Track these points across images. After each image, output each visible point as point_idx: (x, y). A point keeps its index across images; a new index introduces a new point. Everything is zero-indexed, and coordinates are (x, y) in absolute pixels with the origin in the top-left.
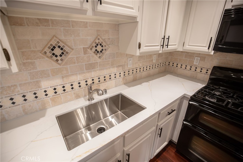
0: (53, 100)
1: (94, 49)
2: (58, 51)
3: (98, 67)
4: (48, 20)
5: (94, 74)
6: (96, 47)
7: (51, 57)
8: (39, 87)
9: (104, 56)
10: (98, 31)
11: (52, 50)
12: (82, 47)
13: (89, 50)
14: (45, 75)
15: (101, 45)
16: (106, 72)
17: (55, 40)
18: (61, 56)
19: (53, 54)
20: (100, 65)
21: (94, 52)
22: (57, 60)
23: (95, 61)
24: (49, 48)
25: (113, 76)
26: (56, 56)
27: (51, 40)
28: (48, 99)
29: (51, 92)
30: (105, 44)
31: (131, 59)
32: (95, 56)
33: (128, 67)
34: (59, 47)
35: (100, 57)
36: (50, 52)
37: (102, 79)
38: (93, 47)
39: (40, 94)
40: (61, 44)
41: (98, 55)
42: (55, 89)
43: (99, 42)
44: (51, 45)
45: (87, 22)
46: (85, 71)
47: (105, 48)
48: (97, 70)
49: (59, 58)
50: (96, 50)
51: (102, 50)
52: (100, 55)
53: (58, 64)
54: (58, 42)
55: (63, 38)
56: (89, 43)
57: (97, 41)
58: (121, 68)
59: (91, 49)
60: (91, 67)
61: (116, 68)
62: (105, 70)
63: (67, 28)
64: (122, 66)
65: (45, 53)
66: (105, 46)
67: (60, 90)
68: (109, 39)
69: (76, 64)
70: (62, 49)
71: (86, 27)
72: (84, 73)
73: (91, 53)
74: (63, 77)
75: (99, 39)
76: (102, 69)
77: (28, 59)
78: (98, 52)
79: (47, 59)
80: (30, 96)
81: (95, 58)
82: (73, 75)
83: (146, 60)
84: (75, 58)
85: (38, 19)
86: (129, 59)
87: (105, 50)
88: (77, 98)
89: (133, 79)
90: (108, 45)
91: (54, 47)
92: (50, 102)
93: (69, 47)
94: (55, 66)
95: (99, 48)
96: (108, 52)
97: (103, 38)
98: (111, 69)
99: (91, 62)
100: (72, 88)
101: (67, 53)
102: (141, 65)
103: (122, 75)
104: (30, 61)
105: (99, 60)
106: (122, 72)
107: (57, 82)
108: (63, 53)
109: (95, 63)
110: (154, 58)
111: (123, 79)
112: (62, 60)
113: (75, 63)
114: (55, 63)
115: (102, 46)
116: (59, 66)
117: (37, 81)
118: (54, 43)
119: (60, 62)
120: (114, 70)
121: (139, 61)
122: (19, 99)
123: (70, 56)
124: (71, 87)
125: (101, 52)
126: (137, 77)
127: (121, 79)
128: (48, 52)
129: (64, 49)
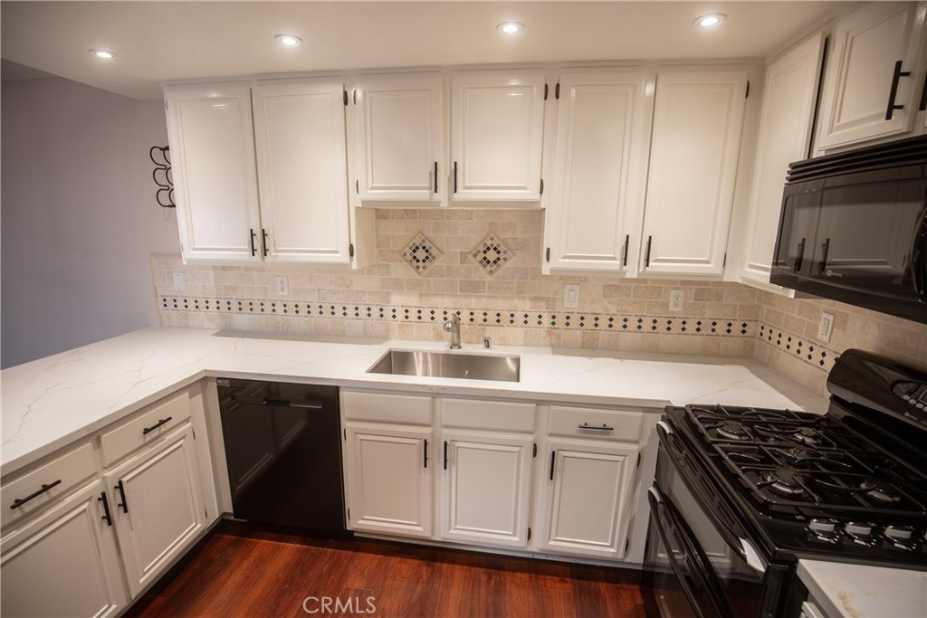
0: (401, 327)
1: (481, 256)
2: (421, 254)
3: (486, 290)
4: (416, 210)
5: (477, 303)
6: (485, 252)
7: (411, 261)
8: (388, 302)
9: (500, 271)
10: (491, 224)
11: (414, 251)
12: (459, 250)
13: (470, 257)
14: (397, 285)
15: (495, 249)
16: (503, 305)
17: (420, 238)
18: (424, 261)
19: (415, 257)
20: (489, 288)
21: (481, 262)
22: (418, 267)
23: (480, 277)
24: (411, 248)
25: (519, 318)
26: (418, 261)
27: (415, 237)
28: (394, 324)
29: (400, 314)
30: (505, 249)
31: (577, 288)
32: (481, 268)
33: (565, 306)
34: (424, 248)
35: (491, 272)
36: (411, 255)
37: (492, 317)
38: (479, 252)
39: (388, 313)
40: (427, 245)
41: (489, 268)
42: (407, 311)
43: (492, 245)
44: (414, 244)
45: (472, 212)
46: (459, 293)
47: (505, 256)
48: (483, 296)
49: (421, 264)
50: (485, 258)
51: (498, 259)
52: (493, 269)
53: (419, 273)
54: (424, 241)
55: (431, 235)
56: (472, 244)
57: (489, 243)
58: (543, 304)
59: (475, 256)
60: (471, 288)
61: (528, 302)
62: (500, 301)
63: (439, 221)
64: (549, 301)
65: (405, 254)
66: (505, 252)
67: (413, 315)
68: (515, 239)
69: (445, 278)
70: (427, 251)
71: (471, 219)
72: (456, 296)
73: (474, 263)
74: (421, 296)
75: (492, 239)
76: (493, 297)
77: (383, 260)
78: (488, 262)
79: (405, 263)
80: (375, 312)
81: (481, 273)
82: (436, 295)
83: (637, 299)
84: (445, 268)
85: (406, 210)
86: (568, 287)
87: (505, 259)
88: (437, 340)
89: (583, 343)
90: (511, 251)
91: (417, 248)
92: (397, 329)
93: (437, 248)
94: (415, 275)
95: (492, 255)
96: (508, 265)
97: (502, 237)
98: (516, 301)
99: (472, 279)
100: (432, 318)
101: (434, 258)
102: (613, 310)
103: (546, 320)
104: (385, 263)
105: (488, 278)
106: (546, 314)
107: (412, 301)
108: (427, 258)
109: (479, 282)
110: (672, 299)
111: (549, 333)
112: (424, 268)
113: (443, 276)
114: (413, 271)
115: (499, 252)
116: (418, 277)
117: (387, 293)
118: (417, 242)
119: (421, 270)
120: (522, 306)
121: (605, 296)
122: (363, 311)
123: (436, 263)
124: (431, 315)
125: (495, 262)
126: (597, 339)
127: (542, 331)
128: (408, 254)
129: (430, 251)
